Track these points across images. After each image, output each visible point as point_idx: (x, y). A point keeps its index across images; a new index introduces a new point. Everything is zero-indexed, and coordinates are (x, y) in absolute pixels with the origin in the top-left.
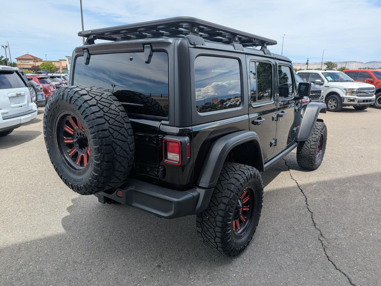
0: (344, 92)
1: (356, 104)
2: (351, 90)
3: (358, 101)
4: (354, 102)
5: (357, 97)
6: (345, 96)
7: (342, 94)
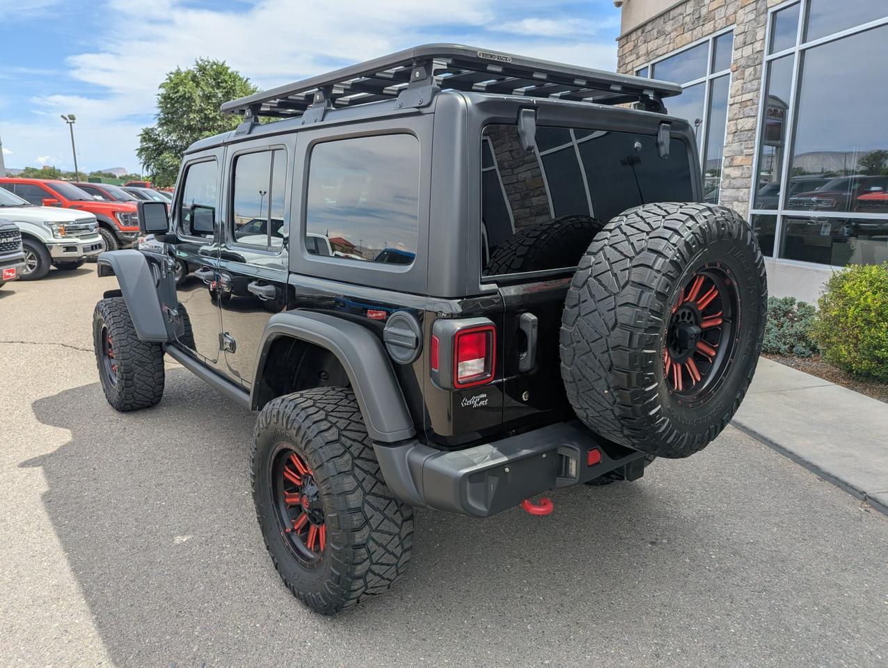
0: (48, 231)
1: (80, 255)
2: (62, 225)
3: (84, 249)
4: (76, 251)
5: (78, 241)
6: (53, 240)
7: (46, 238)
